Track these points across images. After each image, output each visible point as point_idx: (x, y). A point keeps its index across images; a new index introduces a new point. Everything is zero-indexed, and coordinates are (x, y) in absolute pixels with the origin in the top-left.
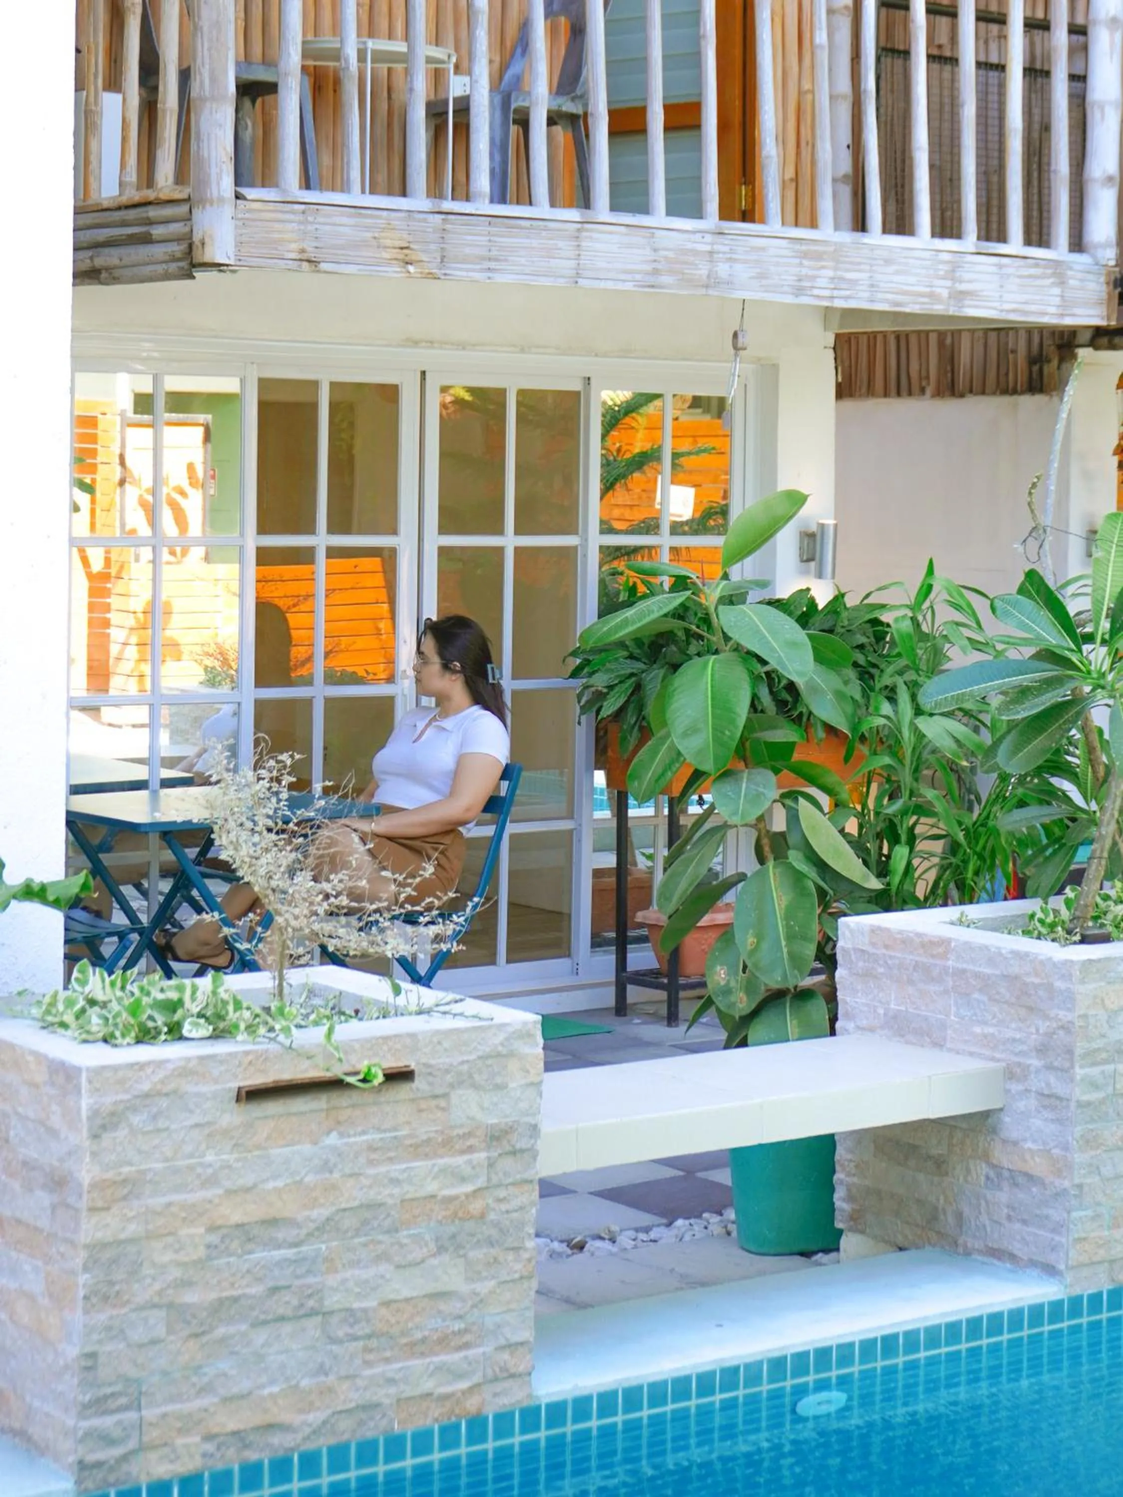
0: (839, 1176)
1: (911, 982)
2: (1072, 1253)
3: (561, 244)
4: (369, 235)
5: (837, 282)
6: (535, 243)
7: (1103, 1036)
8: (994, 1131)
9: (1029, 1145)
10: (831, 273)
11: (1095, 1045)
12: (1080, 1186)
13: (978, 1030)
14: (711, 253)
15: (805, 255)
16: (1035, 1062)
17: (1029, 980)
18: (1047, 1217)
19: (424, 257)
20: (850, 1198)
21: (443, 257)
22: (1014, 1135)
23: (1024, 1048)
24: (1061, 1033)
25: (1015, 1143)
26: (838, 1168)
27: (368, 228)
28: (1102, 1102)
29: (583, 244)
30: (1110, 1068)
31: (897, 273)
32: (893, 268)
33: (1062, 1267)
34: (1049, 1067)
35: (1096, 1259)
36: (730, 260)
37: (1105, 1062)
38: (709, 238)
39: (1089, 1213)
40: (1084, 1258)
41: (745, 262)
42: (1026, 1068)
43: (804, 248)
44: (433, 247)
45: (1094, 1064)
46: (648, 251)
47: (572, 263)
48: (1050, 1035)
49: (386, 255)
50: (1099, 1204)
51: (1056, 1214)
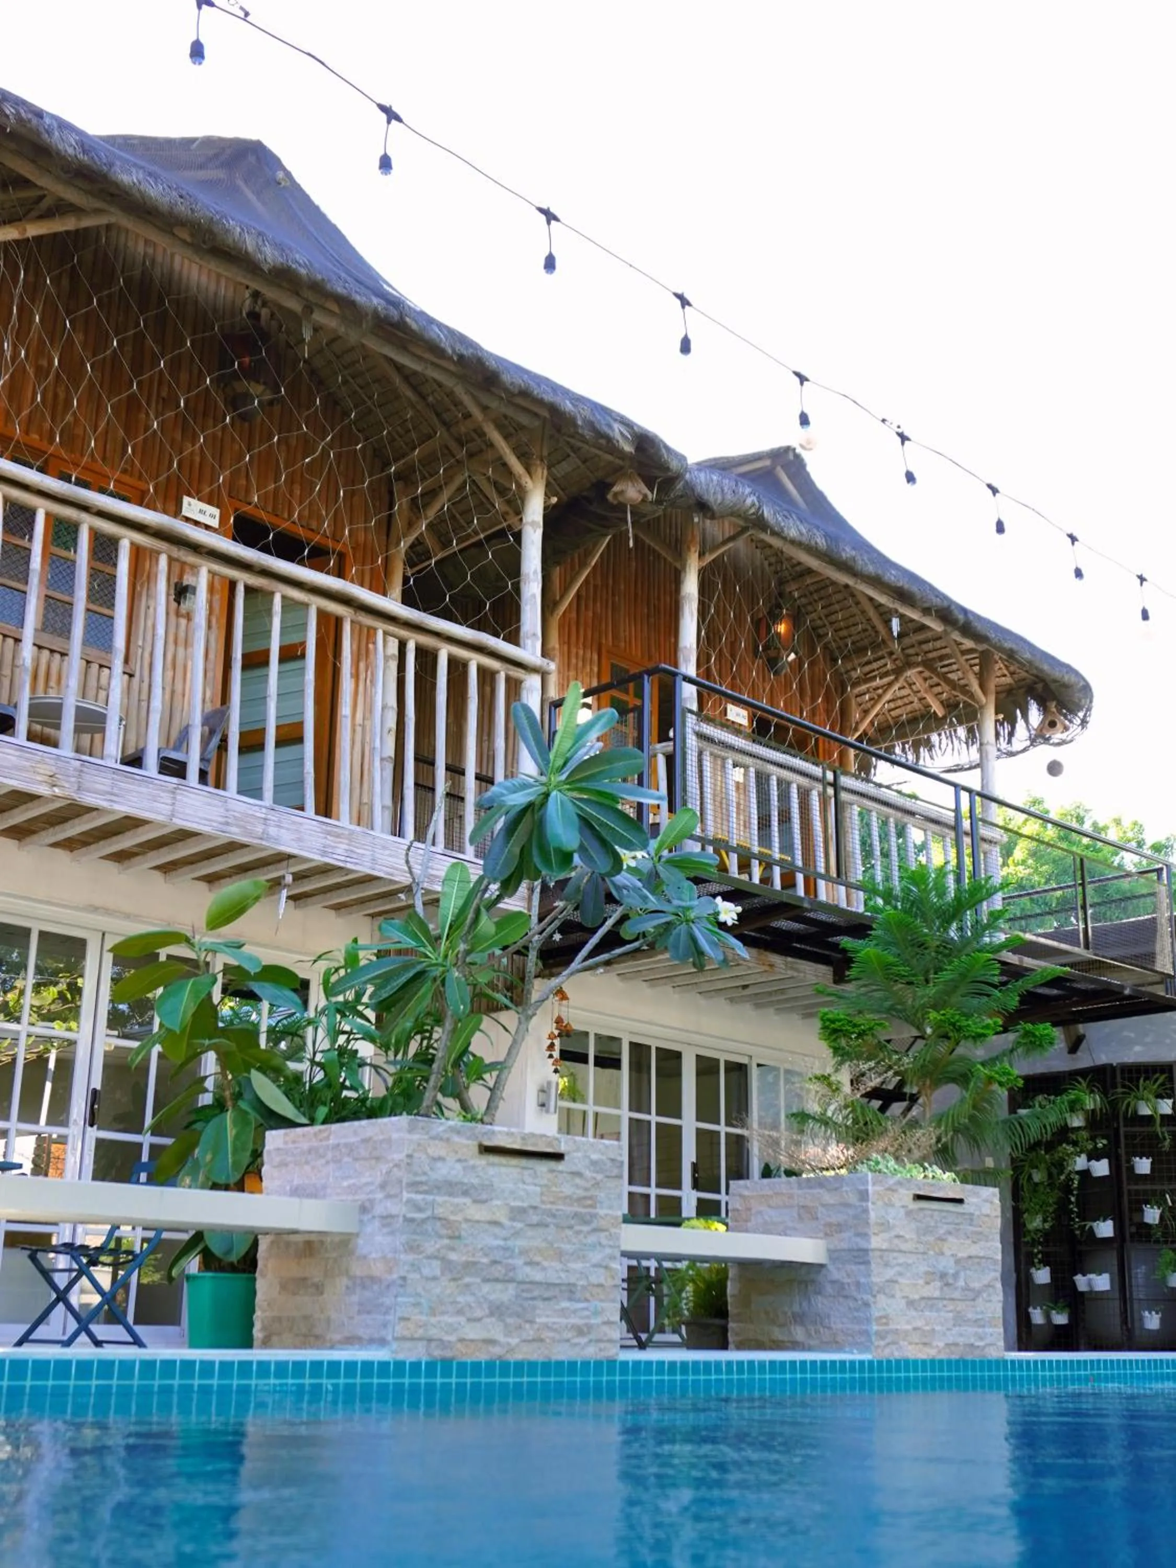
0: (258, 1314)
1: (307, 1163)
2: (397, 1328)
3: (162, 794)
4: (27, 764)
5: (350, 853)
6: (144, 790)
7: (425, 1174)
8: (351, 1253)
9: (374, 1255)
10: (347, 847)
11: (418, 1179)
12: (404, 1278)
13: (345, 1184)
14: (265, 819)
15: (329, 833)
16: (379, 1195)
17: (376, 1138)
18: (382, 1305)
19: (67, 785)
20: (264, 1328)
21: (79, 787)
22: (365, 1251)
23: (372, 1188)
24: (395, 1169)
25: (365, 1257)
26: (257, 1308)
27: (28, 760)
28: (424, 1221)
29: (178, 797)
30: (430, 1198)
31: (390, 856)
32: (387, 852)
33: (390, 1338)
34: (388, 1196)
35: (416, 1336)
36: (279, 826)
37: (426, 1192)
38: (264, 810)
39: (412, 1300)
40: (407, 1333)
41: (288, 829)
42: (372, 1201)
43: (329, 828)
44: (73, 779)
45: (417, 1192)
46: (222, 810)
47: (170, 808)
48: (389, 1173)
49: (39, 778)
50: (419, 1295)
51: (388, 1301)
